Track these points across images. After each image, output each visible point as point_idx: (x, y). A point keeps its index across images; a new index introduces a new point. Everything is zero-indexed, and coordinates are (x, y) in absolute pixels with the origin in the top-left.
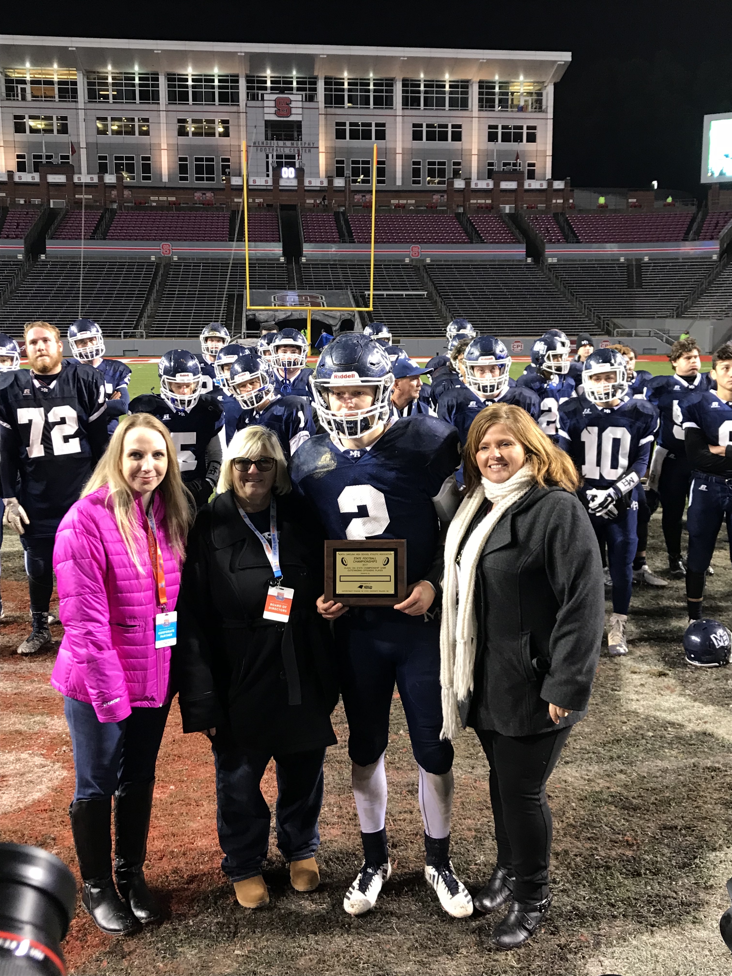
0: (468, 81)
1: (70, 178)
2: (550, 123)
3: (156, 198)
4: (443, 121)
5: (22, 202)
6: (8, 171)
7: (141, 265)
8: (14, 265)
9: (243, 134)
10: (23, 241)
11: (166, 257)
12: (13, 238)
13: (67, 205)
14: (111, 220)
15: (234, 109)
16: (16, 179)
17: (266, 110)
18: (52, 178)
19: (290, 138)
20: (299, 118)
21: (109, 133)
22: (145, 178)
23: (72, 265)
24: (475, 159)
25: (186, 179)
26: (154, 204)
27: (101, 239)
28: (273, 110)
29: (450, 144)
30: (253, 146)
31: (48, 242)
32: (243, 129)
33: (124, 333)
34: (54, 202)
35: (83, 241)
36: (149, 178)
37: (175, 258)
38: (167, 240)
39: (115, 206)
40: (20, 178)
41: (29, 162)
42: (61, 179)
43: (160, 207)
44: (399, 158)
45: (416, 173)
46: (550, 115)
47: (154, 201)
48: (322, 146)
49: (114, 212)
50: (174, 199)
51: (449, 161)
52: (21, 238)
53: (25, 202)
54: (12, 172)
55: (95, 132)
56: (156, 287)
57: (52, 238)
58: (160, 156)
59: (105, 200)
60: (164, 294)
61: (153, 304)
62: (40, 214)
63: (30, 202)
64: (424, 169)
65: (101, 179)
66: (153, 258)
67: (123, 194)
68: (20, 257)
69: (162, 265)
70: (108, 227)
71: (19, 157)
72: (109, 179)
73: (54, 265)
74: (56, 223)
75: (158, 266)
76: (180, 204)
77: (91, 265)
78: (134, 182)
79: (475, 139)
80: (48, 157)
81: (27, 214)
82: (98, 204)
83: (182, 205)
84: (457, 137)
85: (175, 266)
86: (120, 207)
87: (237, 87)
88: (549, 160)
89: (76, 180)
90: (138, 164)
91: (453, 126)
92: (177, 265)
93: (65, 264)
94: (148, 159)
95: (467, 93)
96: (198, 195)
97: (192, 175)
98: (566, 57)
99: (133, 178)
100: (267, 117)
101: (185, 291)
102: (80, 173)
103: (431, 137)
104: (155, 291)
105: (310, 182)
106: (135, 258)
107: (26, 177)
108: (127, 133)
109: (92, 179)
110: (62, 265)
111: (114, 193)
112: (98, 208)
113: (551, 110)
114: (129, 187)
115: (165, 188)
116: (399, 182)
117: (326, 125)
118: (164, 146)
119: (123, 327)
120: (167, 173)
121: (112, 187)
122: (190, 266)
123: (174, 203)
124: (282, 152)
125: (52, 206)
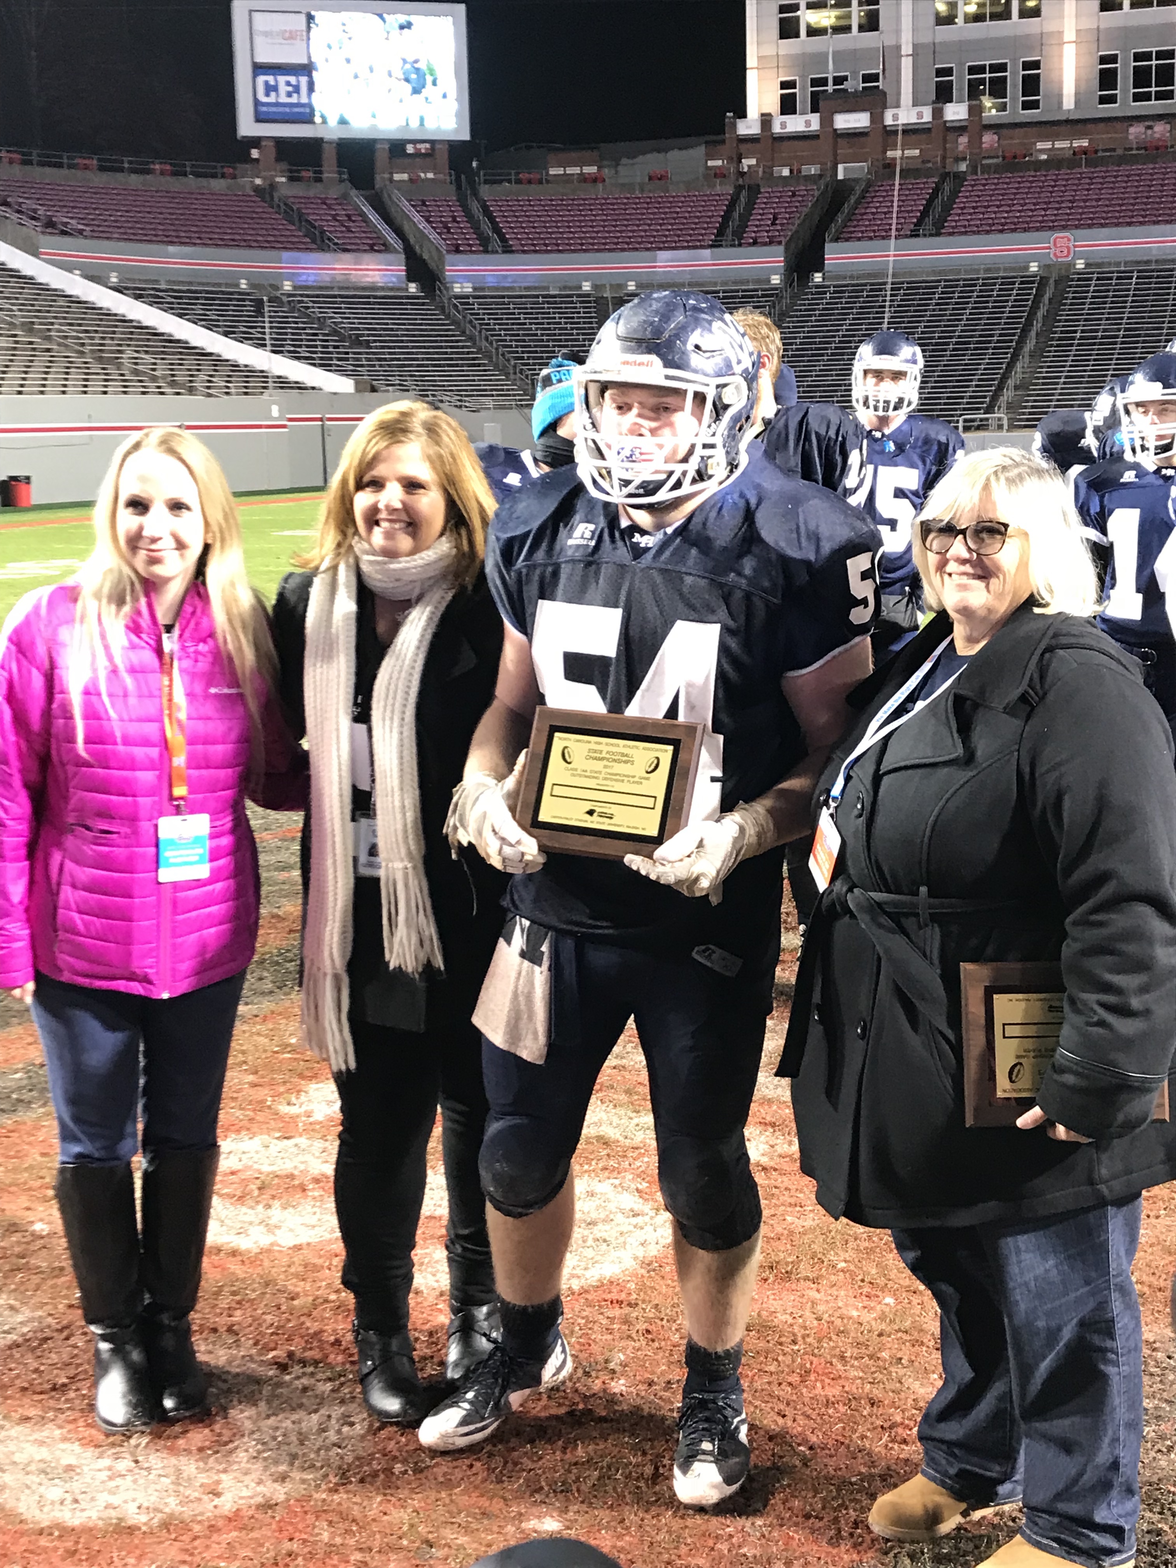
1: (877, 119)
3: (1048, 145)
5: (786, 172)
6: (763, 115)
7: (1008, 282)
8: (763, 296)
10: (781, 249)
11: (1062, 263)
12: (765, 244)
13: (869, 173)
14: (955, 194)
16: (777, 129)
18: (844, 121)
21: (960, 20)
22: (1026, 106)
23: (872, 290)
25: (1112, 99)
26: (1044, 157)
27: (931, 235)
31: (828, 246)
33: (965, 421)
34: (845, 169)
35: (893, 240)
36: (1035, 105)
37: (1080, 265)
38: (1064, 228)
39: (963, 167)
40: (783, 125)
41: (803, 94)
42: (858, 120)
43: (1056, 162)
47: (1042, 151)
49: (959, 178)
50: (1085, 143)
52: (780, 243)
53: (791, 171)
54: (770, 115)
55: (932, 20)
56: (1037, 326)
57: (836, 240)
58: (1061, 56)
59: (944, 158)
60: (1052, 339)
61: (1027, 359)
62: (816, 193)
63: (799, 171)
65: (938, 113)
66: (1034, 267)
67: (981, 143)
68: (776, 280)
69: (1052, 281)
70: (947, 209)
71: (784, 85)
72: (954, 113)
73: (839, 291)
74: (846, 208)
75: (1043, 282)
76: (1096, 152)
77: (908, 289)
78: (1005, 117)
80: (838, 80)
81: (794, 195)
82: (930, 165)
83: (1100, 154)
85: (1079, 280)
86: (973, 169)
89: (889, 121)
90: (1014, 78)
92: (1084, 278)
93: (858, 289)
94: (1036, 65)
96: (1135, 131)
97: (1125, 91)
99: (1003, 108)
101: (1097, 331)
102: (898, 106)
104: (1033, 334)
106: (998, 270)
107: (796, 124)
108: (994, 17)
109: (920, 115)
110: (852, 291)
111: (963, 140)
112: (928, 174)
114: (995, 127)
115: (1067, 121)
118: (1070, 35)
119: (964, 409)
120: (1073, 91)
121: (959, 129)
122: (1111, 279)
123: (1085, 151)
125: (840, 176)
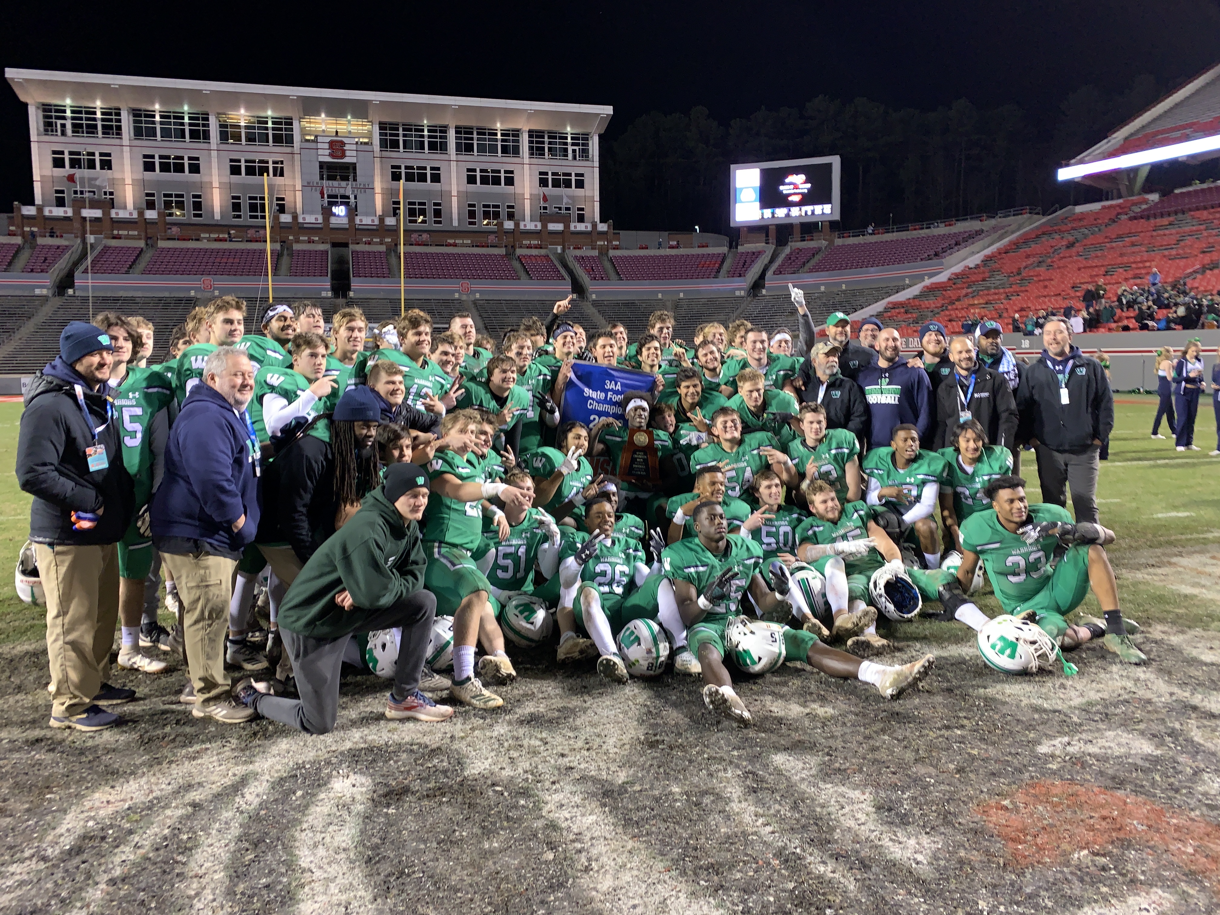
0: (518, 130)
1: (106, 213)
2: (597, 171)
3: (207, 235)
4: (496, 167)
9: (298, 175)
10: (48, 275)
11: (207, 292)
12: (38, 272)
15: (289, 150)
16: (46, 212)
17: (320, 152)
18: (87, 213)
19: (345, 178)
20: (354, 160)
21: (157, 170)
22: (196, 215)
24: (527, 203)
25: (239, 217)
27: (137, 274)
28: (327, 152)
29: (503, 187)
30: (307, 185)
31: (77, 276)
32: (297, 168)
36: (200, 216)
38: (209, 275)
41: (69, 197)
44: (455, 200)
45: (472, 214)
46: (597, 164)
48: (378, 186)
51: (503, 204)
52: (47, 272)
57: (82, 273)
58: (212, 193)
64: (479, 211)
65: (141, 214)
71: (57, 192)
72: (149, 215)
73: (84, 299)
78: (185, 220)
79: (527, 184)
80: (91, 193)
81: (58, 248)
84: (510, 181)
87: (292, 130)
88: (597, 205)
89: (113, 215)
90: (189, 201)
91: (506, 172)
94: (199, 196)
95: (518, 141)
96: (251, 232)
97: (245, 213)
98: (608, 110)
99: (183, 215)
100: (321, 159)
103: (485, 181)
105: (361, 220)
107: (58, 211)
109: (131, 214)
113: (596, 158)
114: (178, 224)
115: (217, 225)
116: (455, 223)
117: (382, 169)
118: (216, 184)
120: (219, 211)
124: (335, 191)
